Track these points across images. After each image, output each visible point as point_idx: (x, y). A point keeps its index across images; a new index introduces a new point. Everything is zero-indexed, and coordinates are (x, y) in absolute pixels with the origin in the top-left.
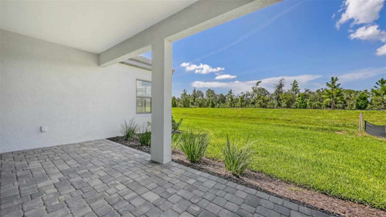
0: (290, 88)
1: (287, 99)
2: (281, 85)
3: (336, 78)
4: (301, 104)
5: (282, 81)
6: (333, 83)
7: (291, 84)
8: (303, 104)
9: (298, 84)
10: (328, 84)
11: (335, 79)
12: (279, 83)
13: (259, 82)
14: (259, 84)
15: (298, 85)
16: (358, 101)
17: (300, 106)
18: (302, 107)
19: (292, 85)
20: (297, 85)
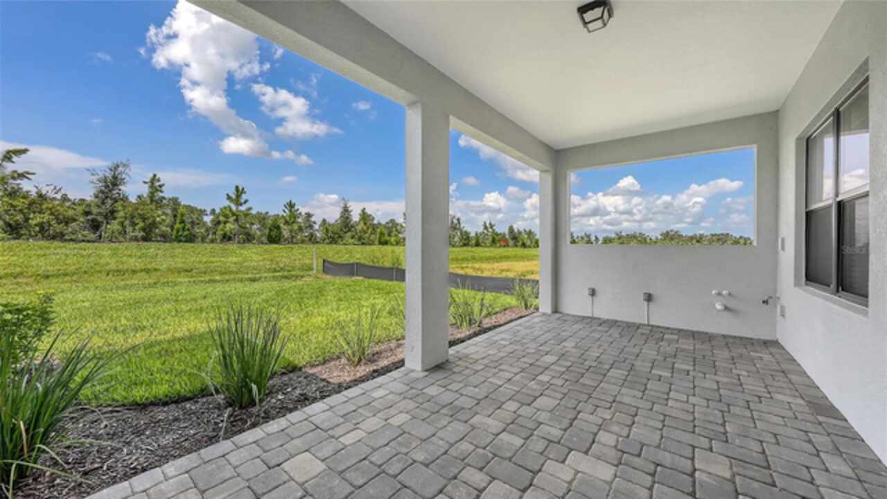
0: (145, 190)
1: (148, 218)
2: (115, 177)
3: (243, 189)
4: (180, 233)
5: (120, 169)
6: (238, 196)
7: (145, 183)
8: (186, 233)
9: (163, 185)
10: (229, 198)
11: (240, 189)
12: (109, 175)
13: (19, 152)
14: (15, 158)
15: (163, 188)
16: (270, 230)
17: (176, 237)
18: (183, 239)
19: (147, 185)
20: (160, 186)
